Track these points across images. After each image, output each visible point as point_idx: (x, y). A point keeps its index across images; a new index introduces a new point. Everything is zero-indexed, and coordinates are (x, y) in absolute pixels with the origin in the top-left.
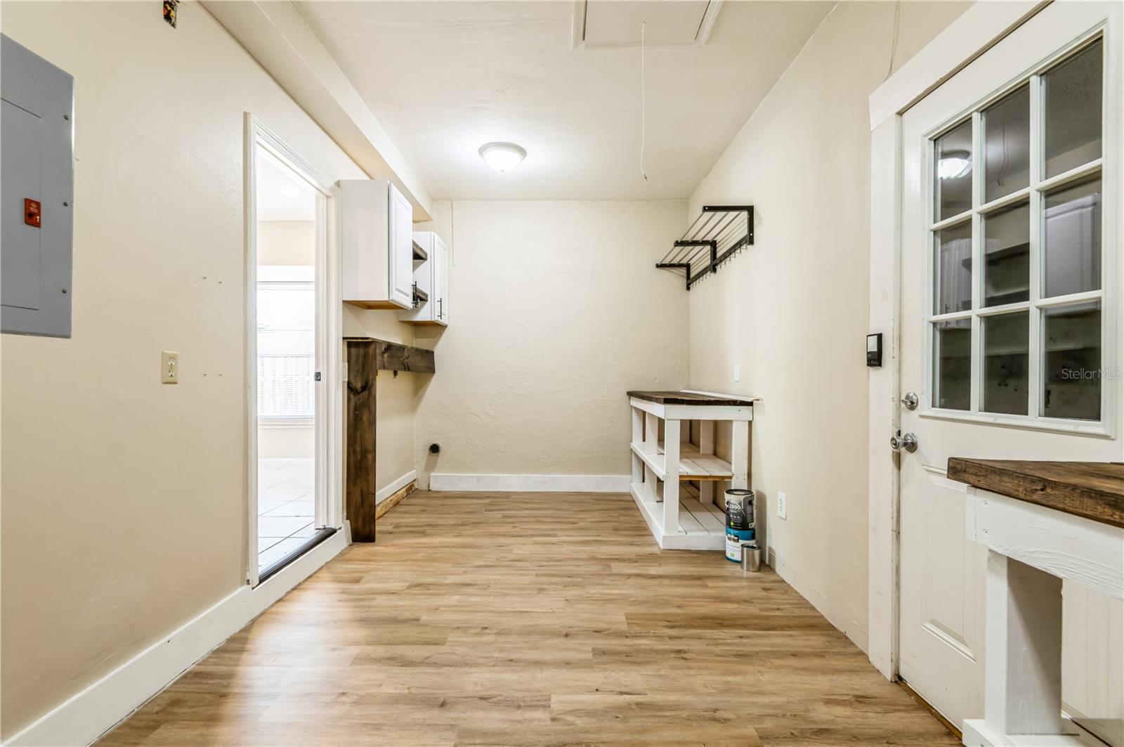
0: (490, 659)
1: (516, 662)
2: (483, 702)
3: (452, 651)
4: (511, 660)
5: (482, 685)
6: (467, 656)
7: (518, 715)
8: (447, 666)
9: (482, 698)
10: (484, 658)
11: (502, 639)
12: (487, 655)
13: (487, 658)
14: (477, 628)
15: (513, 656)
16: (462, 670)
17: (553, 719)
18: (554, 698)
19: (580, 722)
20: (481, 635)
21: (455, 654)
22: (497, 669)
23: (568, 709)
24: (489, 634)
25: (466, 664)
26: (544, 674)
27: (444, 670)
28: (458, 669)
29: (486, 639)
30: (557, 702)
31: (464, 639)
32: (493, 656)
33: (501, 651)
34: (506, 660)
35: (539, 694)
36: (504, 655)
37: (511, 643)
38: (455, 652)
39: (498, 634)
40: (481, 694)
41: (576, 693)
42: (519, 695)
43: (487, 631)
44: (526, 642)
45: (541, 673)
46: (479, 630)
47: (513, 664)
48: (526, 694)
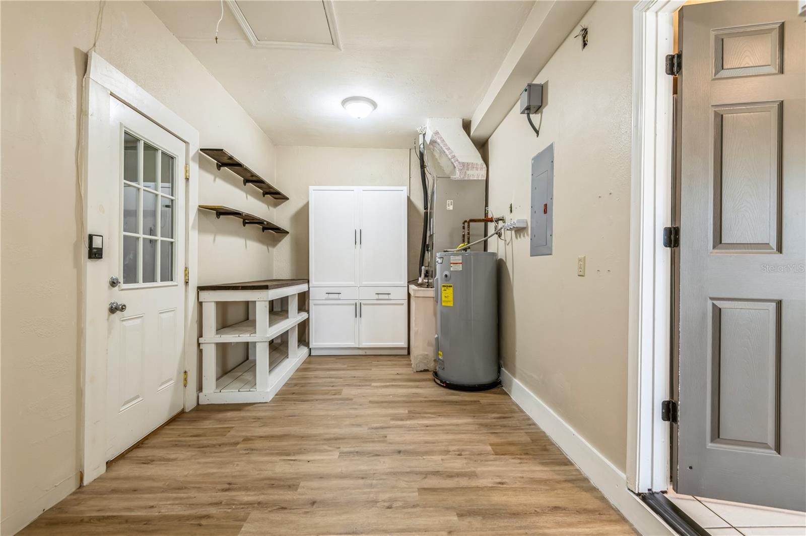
0: (378, 478)
1: (359, 477)
2: (378, 453)
3: (408, 483)
4: (363, 478)
5: (380, 462)
6: (397, 480)
7: (357, 449)
8: (407, 473)
9: (379, 455)
10: (384, 479)
11: (372, 496)
12: (381, 482)
13: (381, 479)
14: (397, 508)
15: (361, 482)
16: (396, 470)
17: (339, 448)
18: (337, 457)
19: (326, 447)
20: (391, 500)
21: (407, 482)
22: (372, 472)
23: (330, 453)
24: (384, 501)
25: (395, 474)
26: (340, 470)
27: (408, 470)
28: (399, 470)
29: (386, 496)
30: (336, 454)
31: (405, 494)
32: (377, 481)
33: (371, 486)
34: (366, 478)
35: (345, 459)
36: (369, 482)
37: (365, 493)
38: (406, 483)
39: (376, 502)
40: (379, 457)
41: (323, 460)
42: (357, 458)
43: (386, 504)
44: (351, 494)
45: (342, 471)
46: (394, 505)
47: (361, 476)
48: (353, 458)
